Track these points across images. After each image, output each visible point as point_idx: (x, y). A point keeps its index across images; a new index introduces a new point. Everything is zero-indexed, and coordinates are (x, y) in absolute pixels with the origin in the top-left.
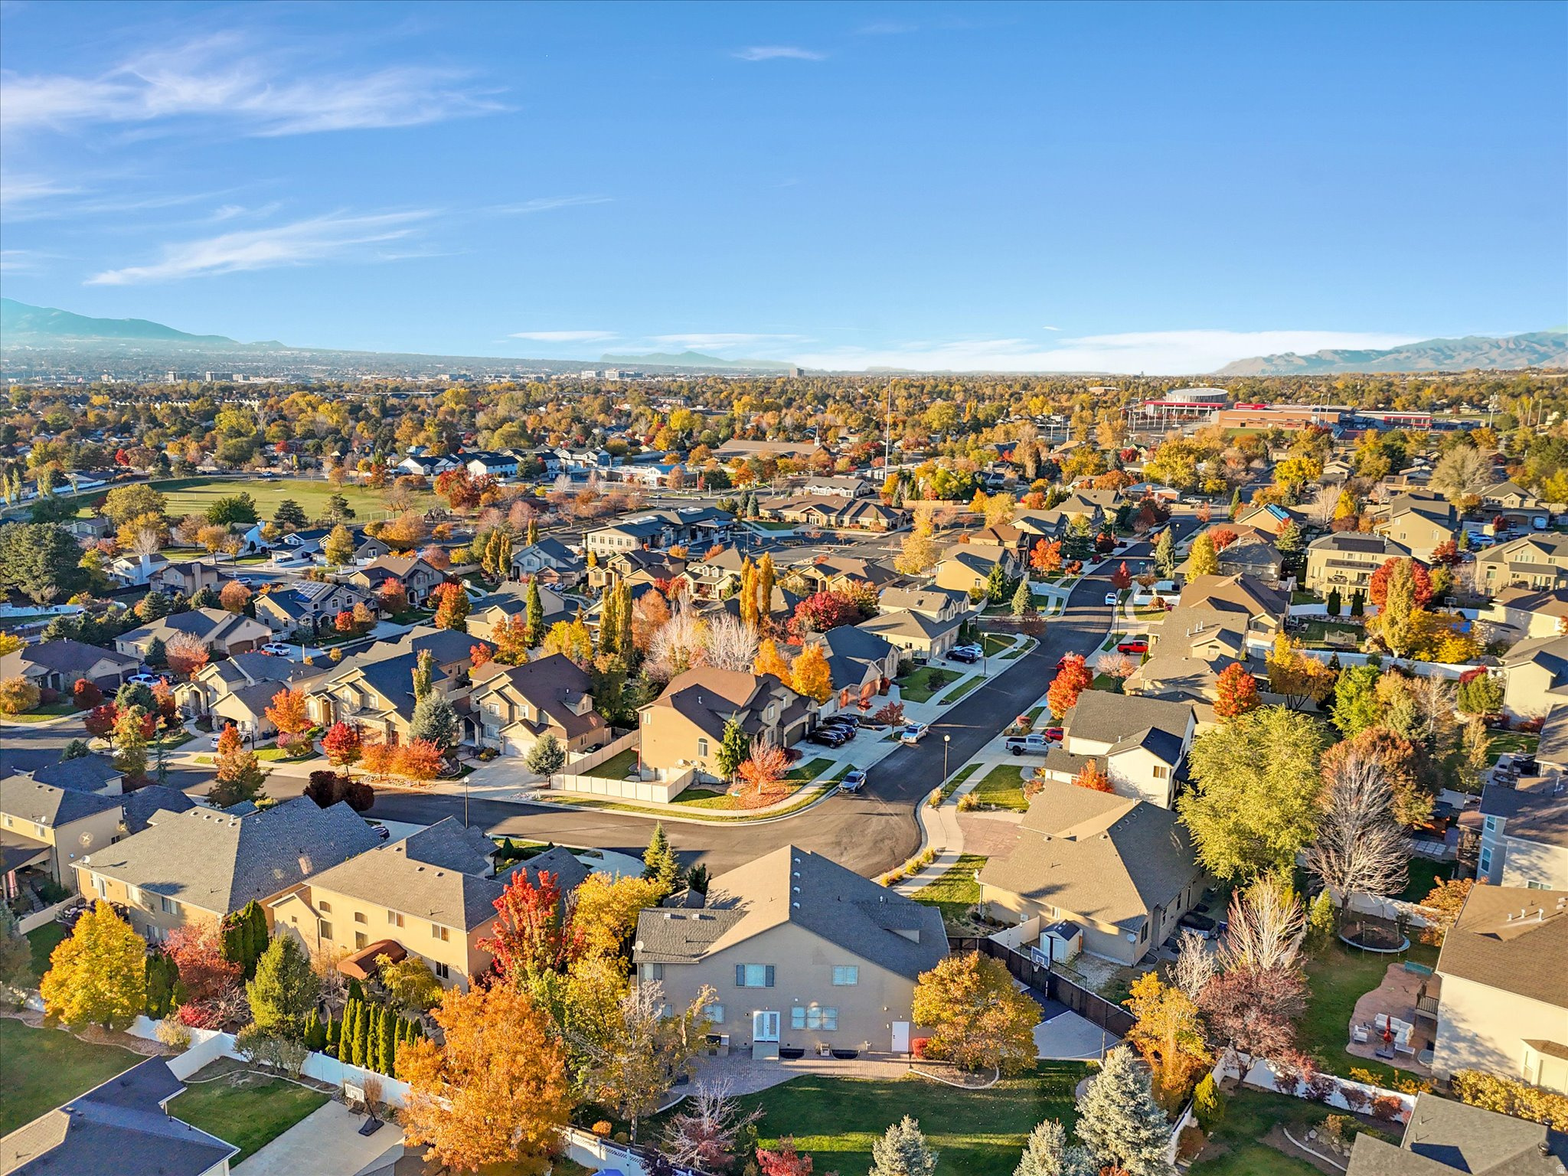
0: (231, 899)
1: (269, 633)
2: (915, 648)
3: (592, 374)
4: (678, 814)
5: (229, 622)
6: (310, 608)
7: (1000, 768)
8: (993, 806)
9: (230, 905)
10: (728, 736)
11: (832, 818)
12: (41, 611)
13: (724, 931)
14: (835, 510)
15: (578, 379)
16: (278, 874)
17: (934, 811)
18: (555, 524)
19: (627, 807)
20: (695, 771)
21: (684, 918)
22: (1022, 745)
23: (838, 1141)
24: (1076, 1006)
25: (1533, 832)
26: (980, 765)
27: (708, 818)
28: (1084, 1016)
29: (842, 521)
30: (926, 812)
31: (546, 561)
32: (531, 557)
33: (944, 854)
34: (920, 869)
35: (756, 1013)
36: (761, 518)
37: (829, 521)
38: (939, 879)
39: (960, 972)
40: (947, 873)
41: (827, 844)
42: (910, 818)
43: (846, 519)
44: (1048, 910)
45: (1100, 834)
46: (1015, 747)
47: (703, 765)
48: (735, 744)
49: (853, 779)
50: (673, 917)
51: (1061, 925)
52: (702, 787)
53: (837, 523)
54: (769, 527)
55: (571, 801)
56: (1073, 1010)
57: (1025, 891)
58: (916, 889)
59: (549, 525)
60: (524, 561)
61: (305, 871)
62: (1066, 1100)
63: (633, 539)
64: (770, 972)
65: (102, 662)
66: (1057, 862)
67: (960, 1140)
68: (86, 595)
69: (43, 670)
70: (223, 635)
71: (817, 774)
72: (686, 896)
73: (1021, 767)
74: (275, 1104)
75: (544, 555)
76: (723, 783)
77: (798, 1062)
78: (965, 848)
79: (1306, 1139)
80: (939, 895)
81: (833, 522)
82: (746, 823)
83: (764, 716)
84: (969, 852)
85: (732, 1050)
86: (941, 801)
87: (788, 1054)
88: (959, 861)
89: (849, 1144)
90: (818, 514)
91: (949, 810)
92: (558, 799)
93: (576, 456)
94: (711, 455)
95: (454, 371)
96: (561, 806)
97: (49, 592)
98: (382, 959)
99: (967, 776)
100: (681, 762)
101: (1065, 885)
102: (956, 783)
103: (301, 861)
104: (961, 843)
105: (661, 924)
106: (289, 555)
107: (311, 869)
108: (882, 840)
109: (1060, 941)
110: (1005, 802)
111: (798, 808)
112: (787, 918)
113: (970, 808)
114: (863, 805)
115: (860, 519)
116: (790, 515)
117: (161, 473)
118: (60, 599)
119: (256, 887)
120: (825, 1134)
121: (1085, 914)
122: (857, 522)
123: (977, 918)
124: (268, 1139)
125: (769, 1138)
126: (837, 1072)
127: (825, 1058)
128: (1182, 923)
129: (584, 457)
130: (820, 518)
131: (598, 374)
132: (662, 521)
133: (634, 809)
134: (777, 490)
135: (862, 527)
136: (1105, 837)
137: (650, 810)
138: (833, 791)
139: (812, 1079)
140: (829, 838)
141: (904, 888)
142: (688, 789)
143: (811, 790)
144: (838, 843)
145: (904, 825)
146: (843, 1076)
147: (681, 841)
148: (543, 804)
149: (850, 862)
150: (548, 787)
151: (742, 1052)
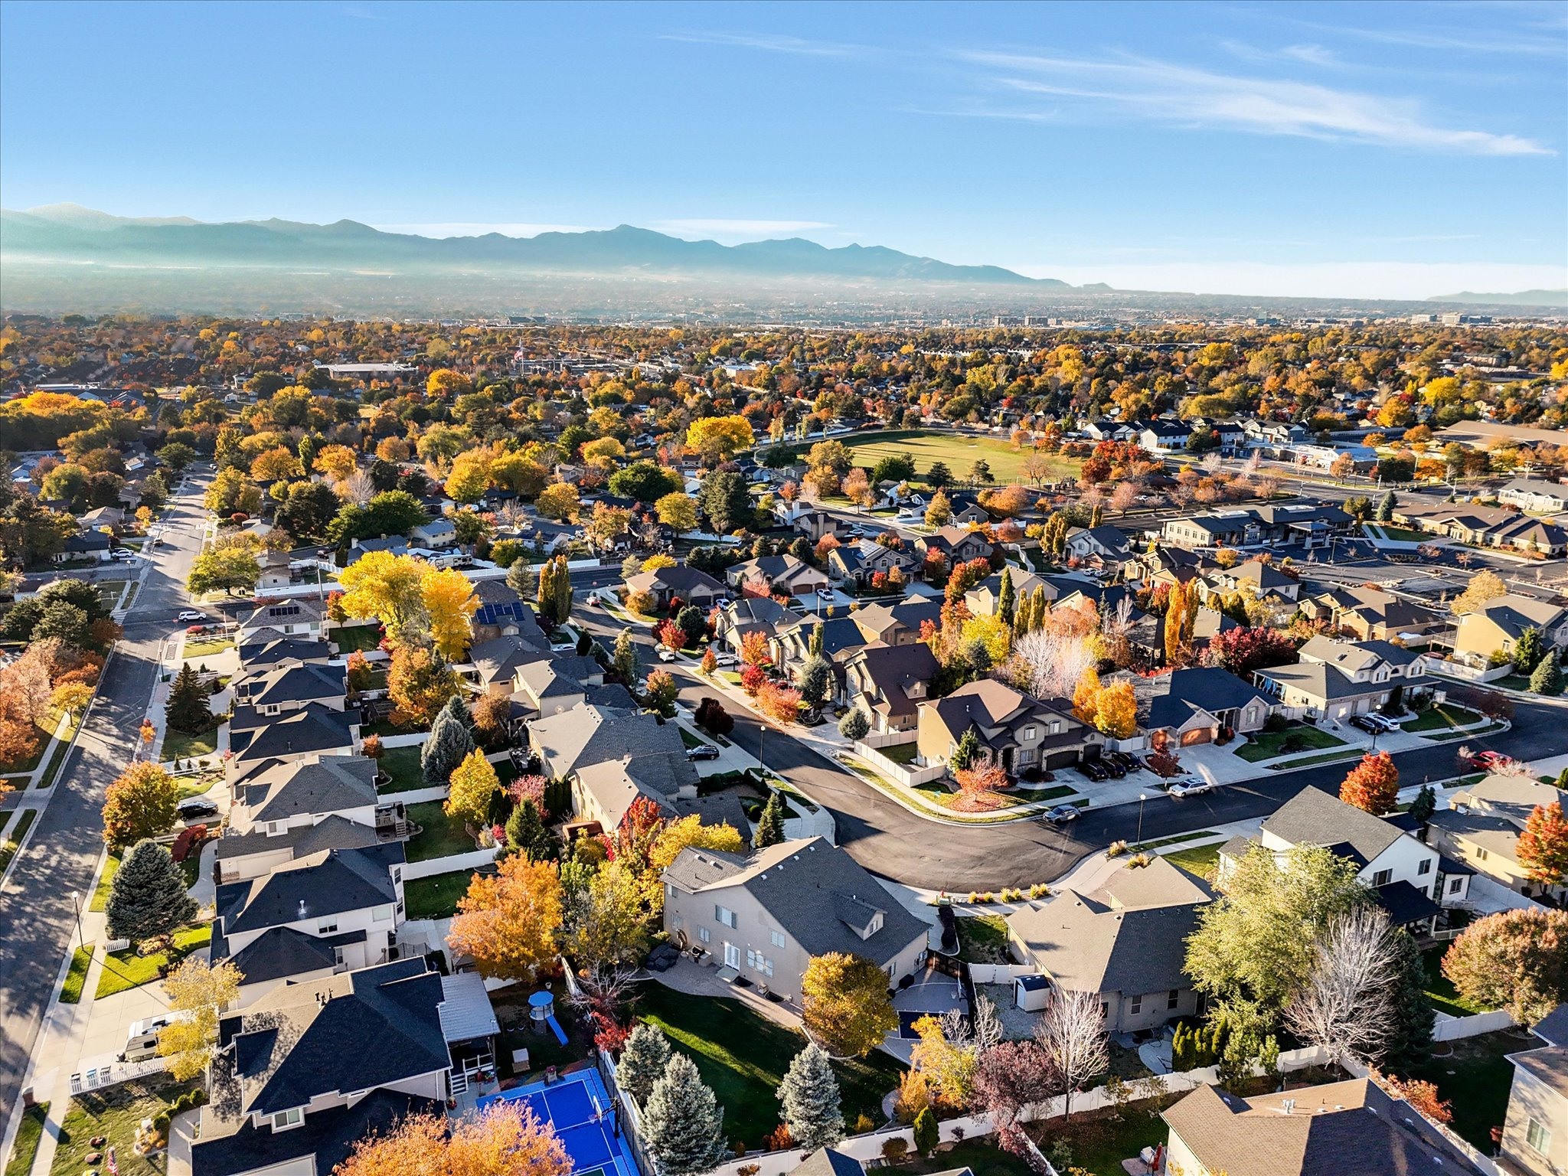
1: (825, 580)
2: (1311, 705)
3: (1426, 318)
4: (905, 798)
5: (797, 568)
6: (864, 564)
10: (963, 742)
11: (1006, 838)
12: (715, 538)
14: (1485, 525)
15: (1406, 324)
17: (1103, 859)
18: (1163, 506)
19: (884, 784)
20: (946, 767)
25: (1543, 1066)
27: (921, 807)
29: (1492, 540)
30: (1097, 857)
31: (1095, 547)
32: (1082, 541)
34: (1017, 901)
35: (728, 949)
36: (1395, 523)
37: (1474, 537)
41: (973, 856)
42: (1074, 859)
43: (1497, 538)
45: (1117, 914)
48: (965, 753)
49: (1060, 812)
51: (1034, 977)
52: (943, 781)
53: (1484, 540)
54: (1394, 534)
55: (855, 766)
57: (1031, 940)
58: (989, 912)
59: (1156, 507)
60: (1076, 544)
63: (1207, 533)
64: (734, 916)
65: (700, 586)
68: (744, 530)
69: (664, 586)
70: (790, 578)
71: (1043, 799)
75: (1093, 541)
77: (741, 990)
81: (1479, 539)
82: (941, 821)
83: (1019, 735)
85: (711, 965)
86: (1121, 853)
87: (742, 982)
90: (1461, 527)
91: (1118, 862)
92: (847, 761)
93: (1265, 430)
94: (1431, 438)
95: (1263, 316)
96: (844, 767)
97: (724, 524)
99: (1185, 840)
100: (938, 757)
102: (1163, 843)
105: (690, 860)
106: (910, 512)
108: (1022, 868)
109: (1021, 989)
111: (990, 821)
114: (1047, 835)
115: (1515, 540)
116: (1428, 525)
117: (892, 424)
118: (729, 531)
121: (1056, 976)
122: (1512, 543)
123: (1003, 950)
126: (755, 1006)
127: (759, 994)
129: (1274, 431)
130: (1463, 533)
131: (1434, 319)
132: (1254, 517)
134: (1460, 488)
135: (1516, 549)
136: (1119, 918)
137: (892, 789)
138: (1038, 817)
139: (735, 1004)
140: (981, 852)
141: (983, 909)
142: (933, 781)
143: (1023, 810)
144: (980, 858)
145: (1059, 863)
146: (756, 1011)
147: (877, 818)
148: (836, 762)
149: (970, 876)
150: (852, 750)
151: (715, 966)
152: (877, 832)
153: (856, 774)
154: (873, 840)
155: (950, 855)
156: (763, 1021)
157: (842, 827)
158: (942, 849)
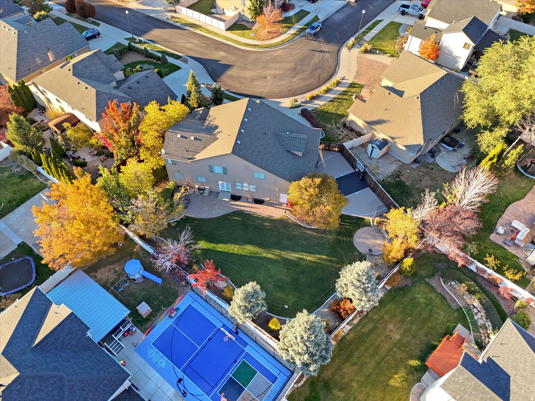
0: (17, 74)
4: (228, 39)
7: (392, 23)
8: (378, 52)
9: (17, 77)
11: (297, 51)
13: (205, 147)
16: (38, 61)
17: (348, 51)
19: (206, 30)
20: (240, 13)
21: (187, 138)
22: (406, 10)
23: (242, 248)
24: (372, 186)
26: (382, 20)
27: (240, 43)
28: (374, 191)
30: (344, 51)
33: (344, 81)
34: (328, 91)
35: (220, 182)
38: (335, 98)
39: (310, 186)
40: (340, 94)
41: (290, 69)
42: (335, 55)
44: (376, 132)
45: (415, 95)
46: (403, 11)
47: (243, 11)
48: (257, 4)
49: (313, 28)
50: (182, 136)
51: (380, 142)
52: (242, 23)
55: (183, 22)
56: (371, 188)
57: (368, 120)
58: (322, 103)
61: (51, 60)
62: (348, 239)
64: (225, 170)
66: (389, 108)
67: (294, 255)
71: (298, 21)
72: (201, 112)
73: (401, 24)
74: (25, 186)
76: (252, 22)
77: (238, 203)
78: (355, 78)
79: (449, 284)
80: (331, 109)
82: (257, 49)
84: (356, 81)
85: (211, 192)
86: (353, 45)
87: (235, 198)
88: (349, 87)
89: (246, 251)
91: (356, 51)
92: (177, 20)
96: (178, 24)
98: (66, 125)
99: (372, 28)
100: (233, 8)
101: (388, 121)
102: (365, 33)
103: (49, 54)
104: (354, 74)
105: (175, 139)
107: (54, 58)
108: (316, 69)
109: (376, 150)
110: (385, 49)
111: (283, 43)
112: (230, 152)
113: (366, 51)
114: (314, 44)
119: (28, 67)
120: (237, 244)
121: (393, 138)
123: (345, 125)
124: (18, 205)
125: (213, 243)
126: (253, 210)
127: (249, 202)
128: (442, 141)
133: (209, 32)
136: (418, 98)
137: (216, 34)
138: (302, 34)
139: (240, 213)
140: (292, 65)
141: (316, 102)
142: (235, 24)
143: (292, 31)
144: (295, 69)
145: (330, 60)
146: (254, 213)
147: (224, 57)
148: (171, 22)
149: (297, 82)
150: (175, 11)
151: (215, 194)
152: (228, 67)
153: (187, 28)
154: (230, 72)
155: (278, 72)
156: (264, 219)
157: (209, 68)
158: (271, 68)
